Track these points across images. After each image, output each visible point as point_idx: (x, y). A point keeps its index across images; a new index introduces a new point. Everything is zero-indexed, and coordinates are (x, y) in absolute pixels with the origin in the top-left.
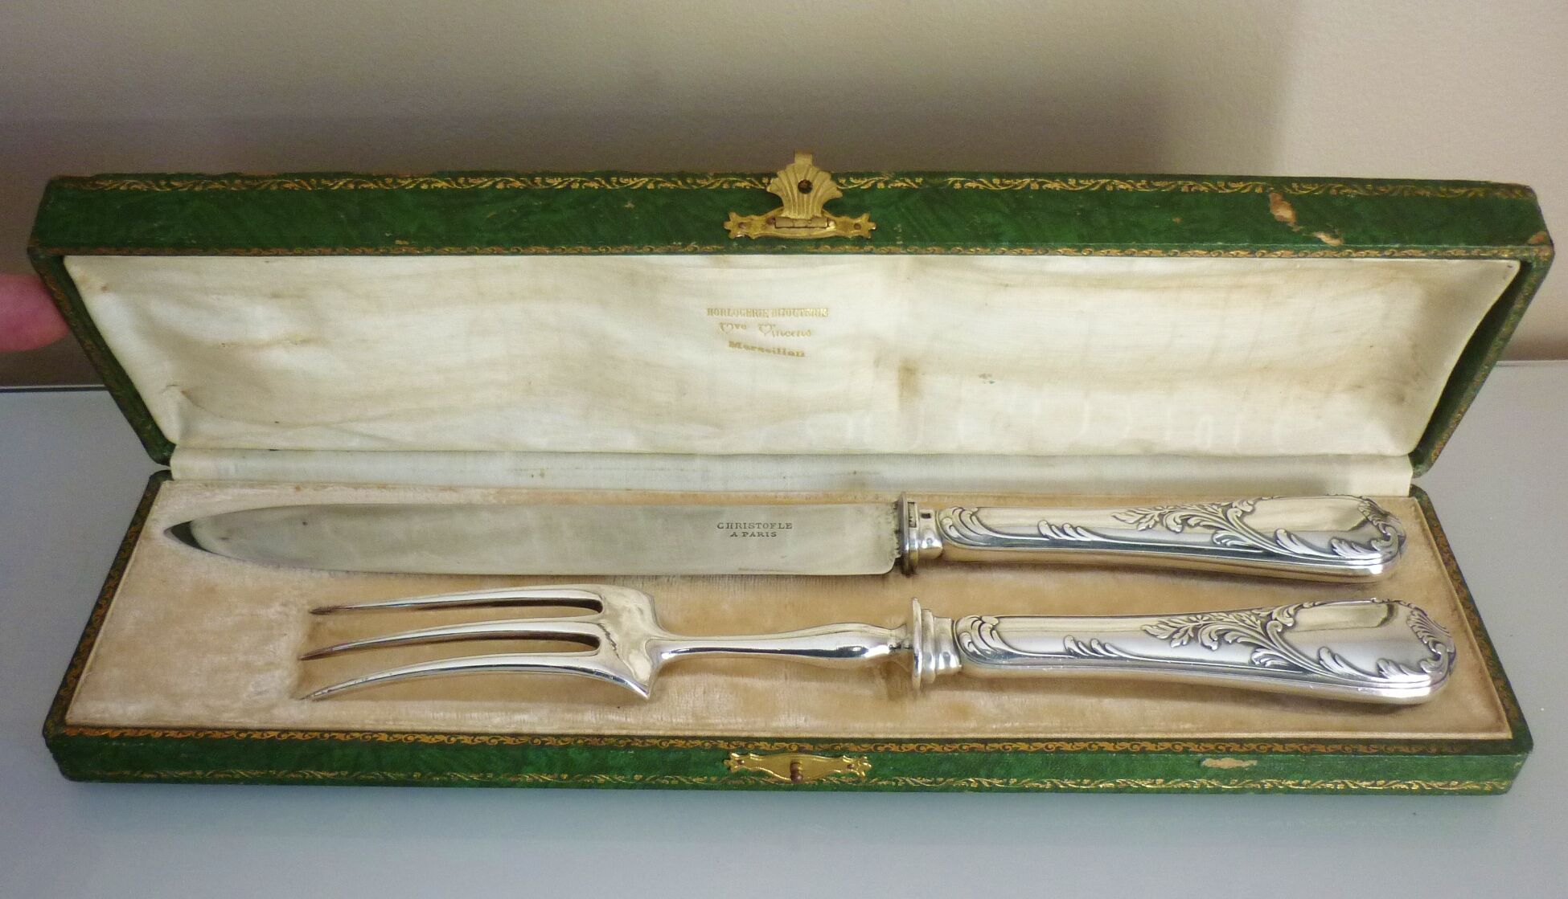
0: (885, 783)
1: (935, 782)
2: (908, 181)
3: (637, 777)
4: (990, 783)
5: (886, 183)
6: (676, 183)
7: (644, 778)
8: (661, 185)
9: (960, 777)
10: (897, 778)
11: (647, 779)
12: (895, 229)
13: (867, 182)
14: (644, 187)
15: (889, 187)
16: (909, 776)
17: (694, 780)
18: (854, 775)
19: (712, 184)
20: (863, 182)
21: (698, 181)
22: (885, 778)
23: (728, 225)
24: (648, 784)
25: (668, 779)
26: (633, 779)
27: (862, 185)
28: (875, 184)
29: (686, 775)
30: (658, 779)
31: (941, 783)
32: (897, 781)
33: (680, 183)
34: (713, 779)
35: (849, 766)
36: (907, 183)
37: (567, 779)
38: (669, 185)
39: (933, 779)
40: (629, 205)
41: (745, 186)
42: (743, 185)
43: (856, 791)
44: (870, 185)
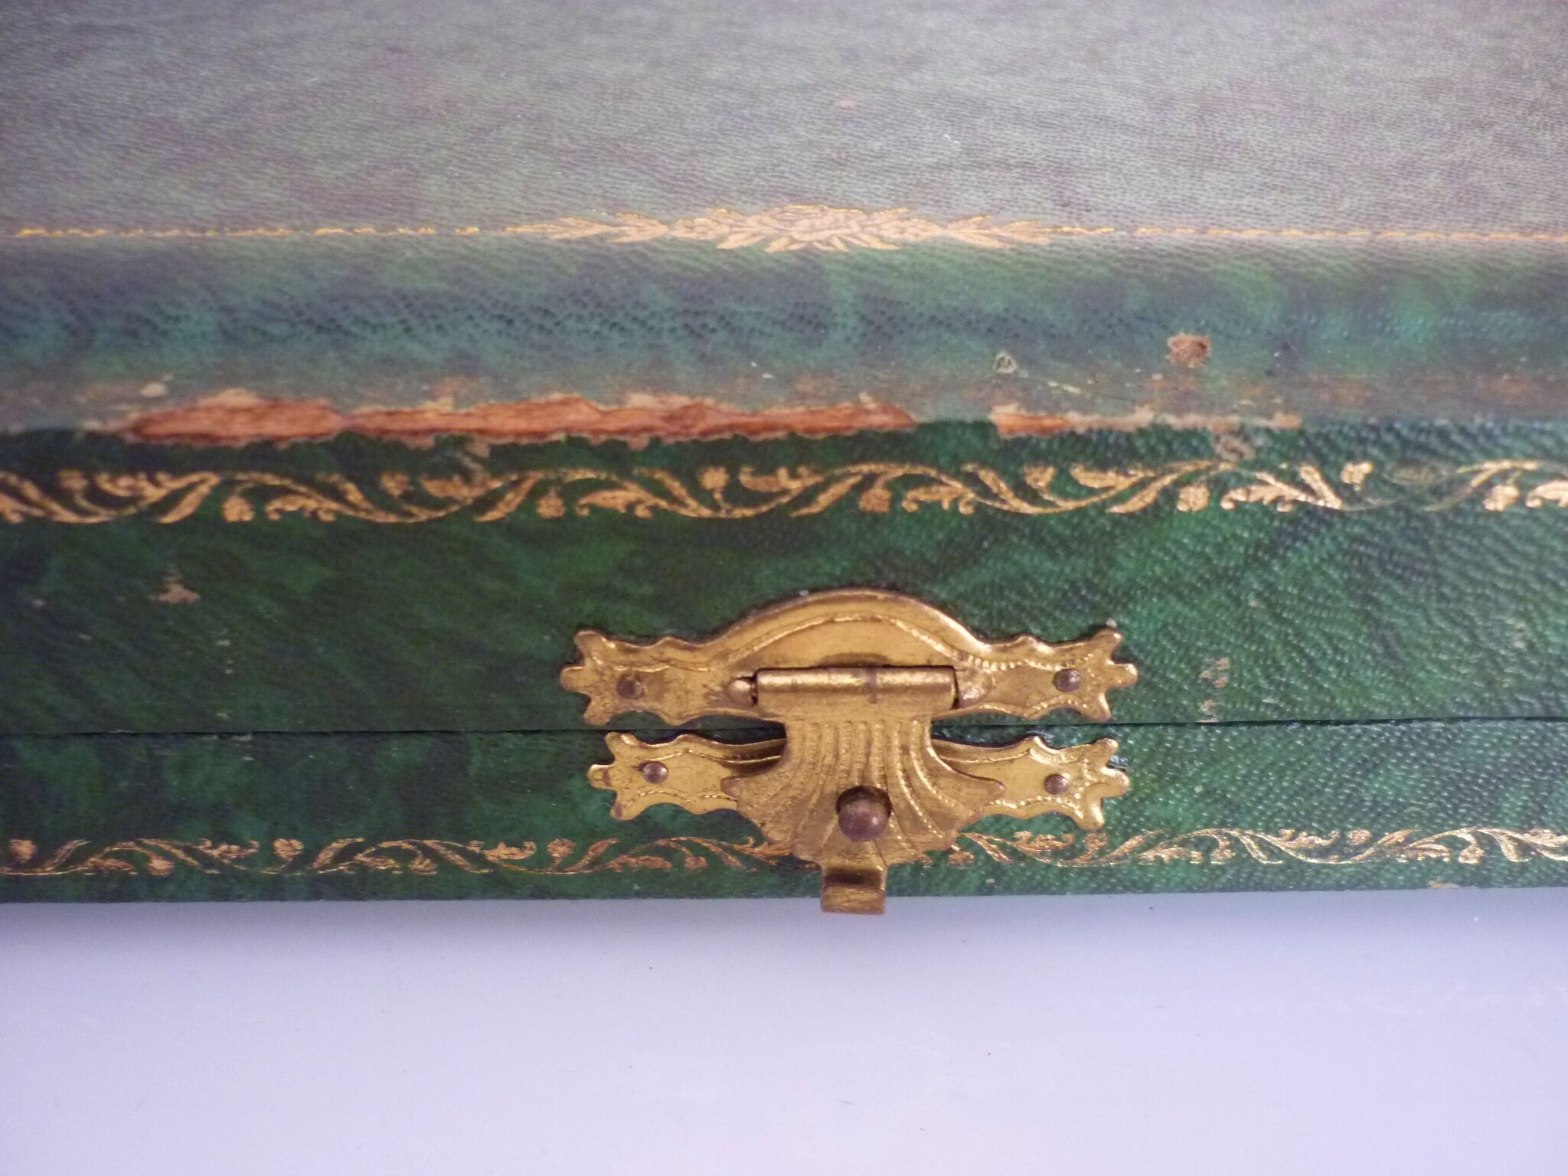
0: (1165, 854)
1: (1340, 847)
2: (1310, 475)
3: (286, 848)
4: (1524, 848)
5: (1219, 487)
6: (339, 496)
7: (306, 857)
8: (277, 504)
9: (1429, 824)
10: (1210, 832)
11: (325, 856)
12: (1206, 674)
13: (1142, 485)
14: (208, 517)
15: (1227, 505)
16: (1253, 826)
17: (492, 855)
18: (1066, 821)
19: (489, 501)
20: (1122, 483)
21: (433, 487)
22: (1170, 831)
23: (578, 678)
24: (328, 879)
25: (395, 852)
26: (273, 858)
27: (1120, 498)
28: (1170, 495)
29: (460, 833)
30: (360, 857)
31: (1358, 850)
32: (1207, 846)
33: (354, 494)
34: (559, 850)
35: (1052, 783)
36: (1306, 488)
37: (36, 861)
38: (311, 504)
39: (1335, 834)
40: (177, 593)
41: (631, 507)
42: (617, 499)
43: (1062, 890)
44: (1149, 496)
